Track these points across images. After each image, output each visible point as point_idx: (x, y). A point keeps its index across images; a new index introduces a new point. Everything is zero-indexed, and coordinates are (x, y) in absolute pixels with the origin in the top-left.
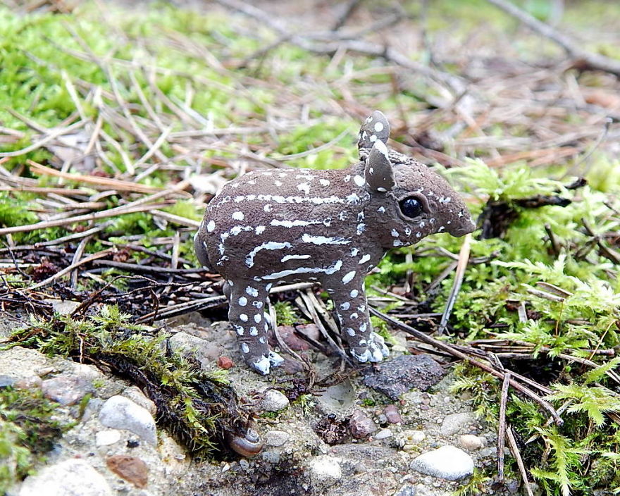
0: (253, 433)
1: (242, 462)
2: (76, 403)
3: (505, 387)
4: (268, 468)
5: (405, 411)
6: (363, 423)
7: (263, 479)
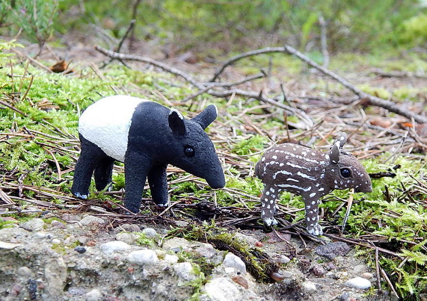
0: (280, 271)
1: (276, 283)
2: (212, 258)
3: (377, 253)
4: (286, 286)
5: (337, 264)
6: (320, 269)
7: (283, 291)
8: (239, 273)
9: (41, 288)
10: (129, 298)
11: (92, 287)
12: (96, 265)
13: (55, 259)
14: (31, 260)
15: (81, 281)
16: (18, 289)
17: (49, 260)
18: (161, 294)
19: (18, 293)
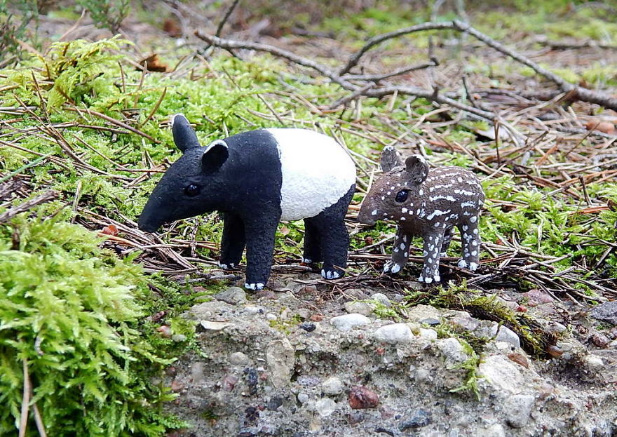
0: (558, 343)
1: (554, 359)
2: (475, 330)
4: (565, 362)
6: (602, 338)
7: (562, 369)
8: (513, 349)
9: (263, 379)
10: (381, 387)
11: (327, 375)
12: (332, 346)
13: (278, 340)
14: (246, 343)
15: (313, 367)
16: (233, 382)
17: (272, 342)
18: (424, 379)
19: (233, 386)
